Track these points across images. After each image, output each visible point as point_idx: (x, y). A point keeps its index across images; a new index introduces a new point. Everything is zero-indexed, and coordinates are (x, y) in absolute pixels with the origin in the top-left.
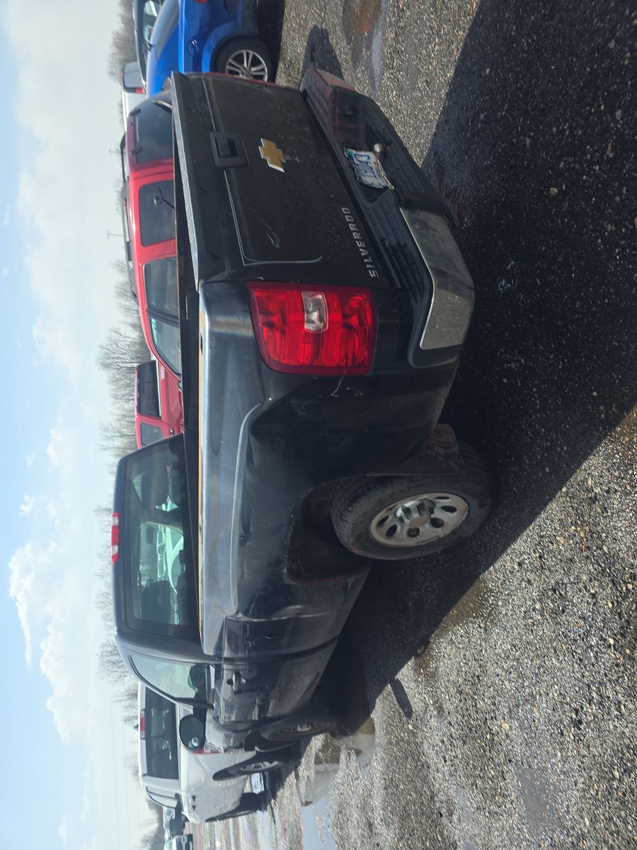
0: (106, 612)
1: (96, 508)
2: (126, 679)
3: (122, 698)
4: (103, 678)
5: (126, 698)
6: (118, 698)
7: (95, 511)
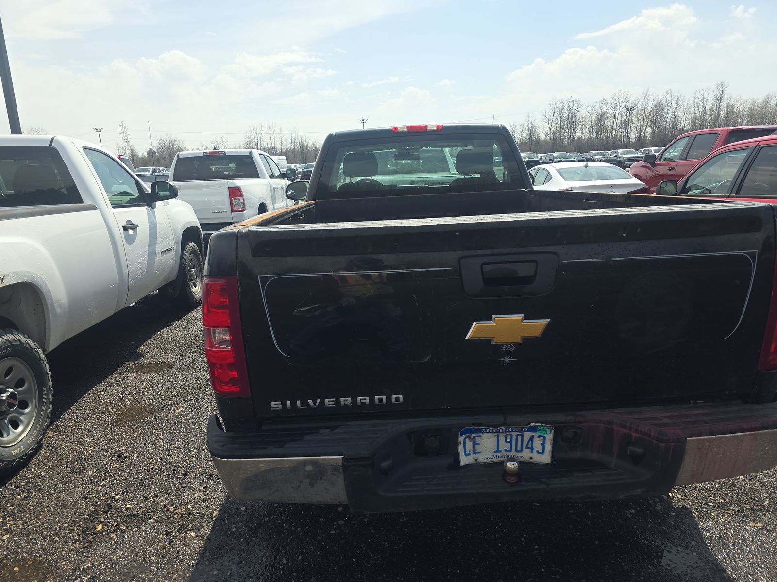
0: (609, 102)
1: (725, 83)
2: (546, 125)
3: (530, 122)
4: (550, 104)
5: (530, 125)
6: (530, 119)
7: (723, 82)
